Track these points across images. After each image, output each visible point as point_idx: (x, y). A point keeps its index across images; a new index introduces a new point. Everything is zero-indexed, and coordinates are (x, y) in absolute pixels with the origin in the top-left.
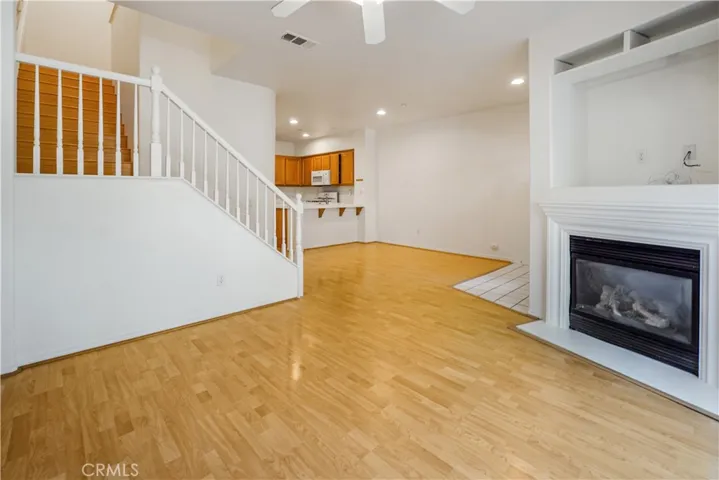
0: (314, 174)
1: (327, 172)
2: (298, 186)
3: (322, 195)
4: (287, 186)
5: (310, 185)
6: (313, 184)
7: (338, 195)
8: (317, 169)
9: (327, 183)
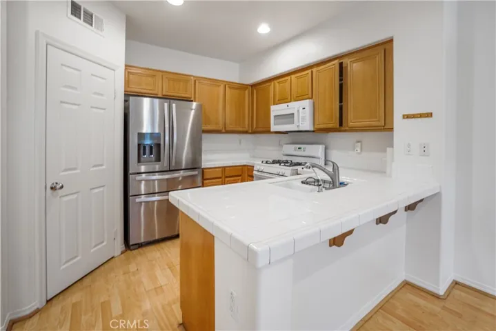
0: (276, 110)
1: (307, 103)
2: (246, 132)
3: (290, 149)
4: (227, 132)
5: (268, 131)
6: (274, 128)
7: (326, 149)
8: (283, 100)
9: (307, 125)
